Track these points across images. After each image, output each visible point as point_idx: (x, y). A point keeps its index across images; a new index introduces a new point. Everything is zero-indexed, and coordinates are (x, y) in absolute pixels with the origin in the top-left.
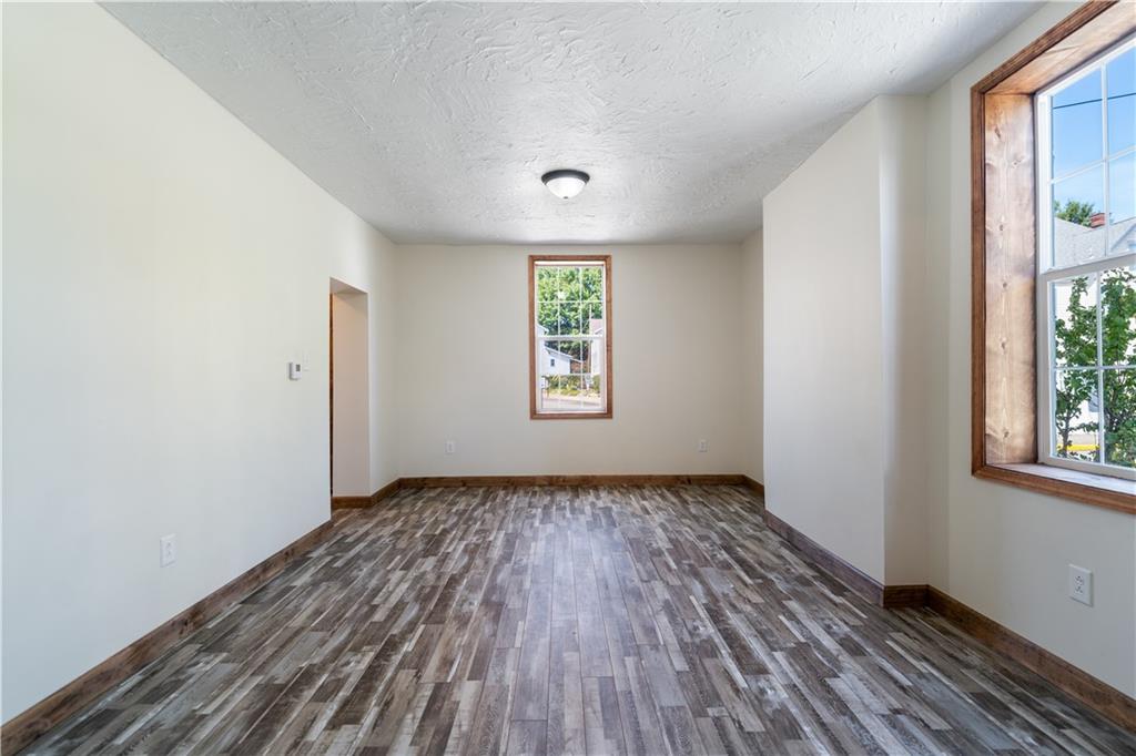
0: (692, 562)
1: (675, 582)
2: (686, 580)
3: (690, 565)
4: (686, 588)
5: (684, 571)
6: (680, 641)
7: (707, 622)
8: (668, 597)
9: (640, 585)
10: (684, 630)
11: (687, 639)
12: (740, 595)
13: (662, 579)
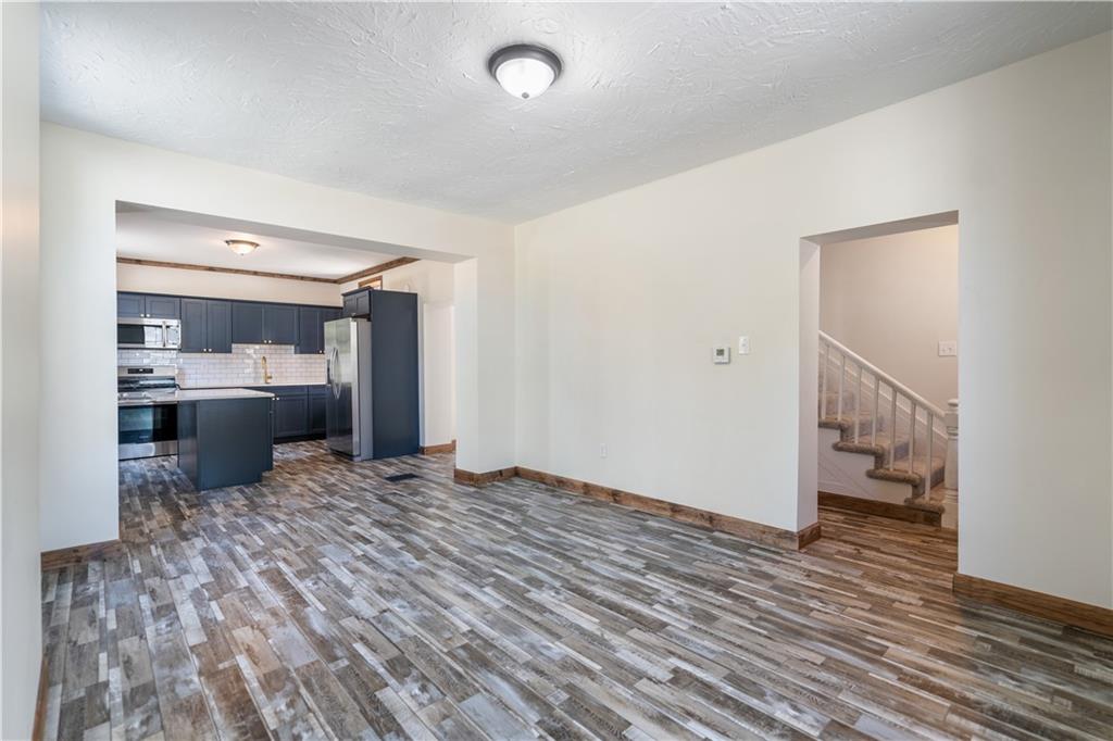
0: (332, 667)
1: (348, 623)
2: (335, 631)
3: (334, 659)
4: (332, 618)
5: (340, 643)
6: (327, 572)
7: (305, 591)
8: (350, 602)
9: (389, 605)
10: (325, 579)
11: (322, 575)
12: (261, 630)
13: (367, 620)
